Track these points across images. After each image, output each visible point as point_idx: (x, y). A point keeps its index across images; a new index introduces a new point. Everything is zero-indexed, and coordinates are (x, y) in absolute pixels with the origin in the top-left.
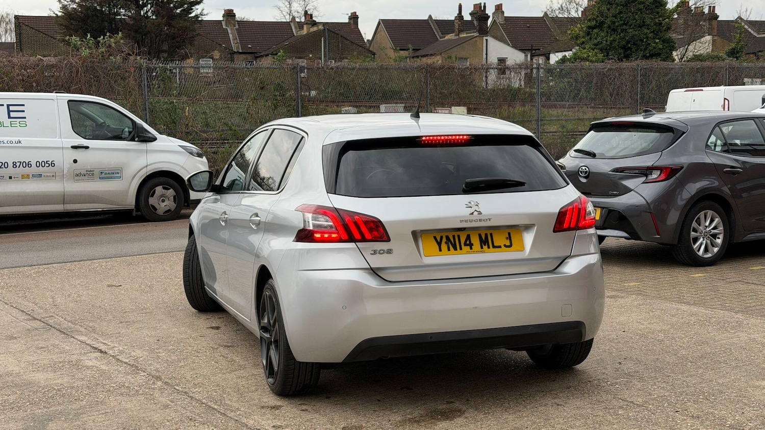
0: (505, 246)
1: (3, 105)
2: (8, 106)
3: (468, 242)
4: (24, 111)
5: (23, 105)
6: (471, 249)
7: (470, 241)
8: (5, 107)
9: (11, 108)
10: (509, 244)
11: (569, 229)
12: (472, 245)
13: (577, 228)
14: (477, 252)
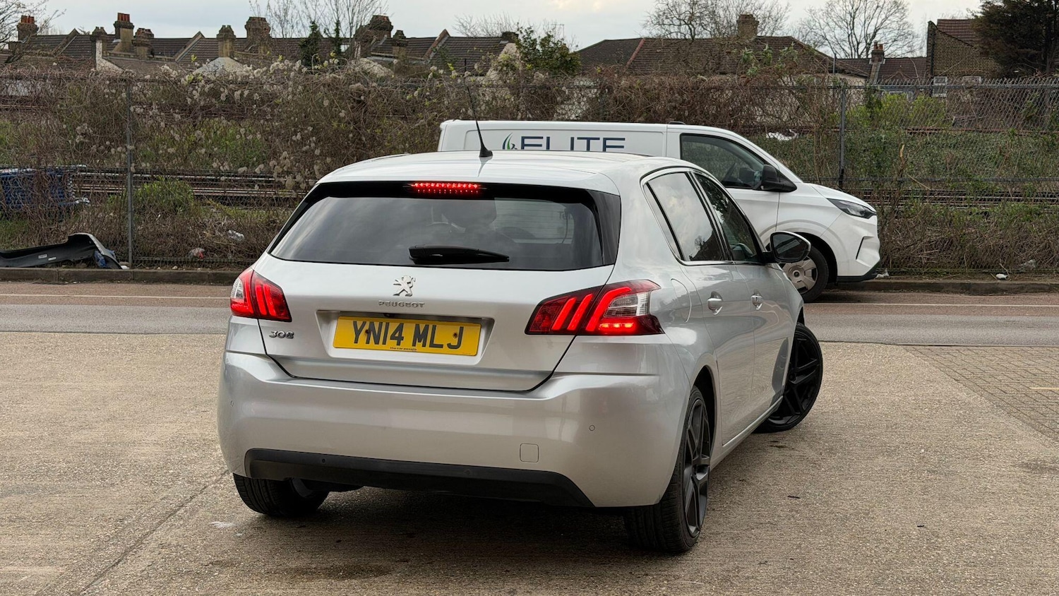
0: (450, 346)
1: (598, 139)
2: (605, 140)
3: (397, 335)
4: (622, 147)
5: (624, 139)
6: (399, 344)
7: (400, 334)
8: (601, 140)
9: (608, 143)
10: (456, 344)
11: (563, 331)
12: (402, 339)
13: (580, 331)
14: (406, 350)
